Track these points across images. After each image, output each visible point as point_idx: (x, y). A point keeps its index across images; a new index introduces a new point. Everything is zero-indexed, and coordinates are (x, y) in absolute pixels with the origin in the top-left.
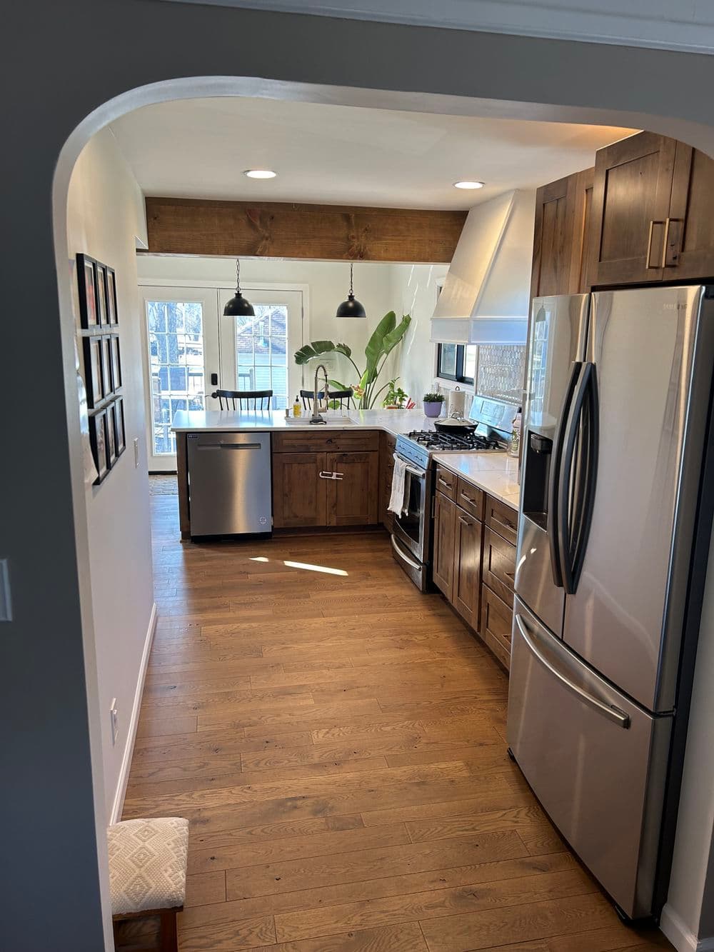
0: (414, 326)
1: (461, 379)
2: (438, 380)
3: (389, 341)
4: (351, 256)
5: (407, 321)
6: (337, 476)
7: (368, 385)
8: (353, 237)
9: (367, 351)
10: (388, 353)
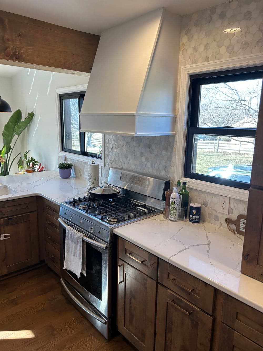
0: (37, 119)
1: (84, 153)
2: (64, 153)
3: (19, 127)
4: (7, 56)
5: (31, 115)
6: (5, 237)
7: (6, 155)
8: (8, 40)
9: (4, 134)
10: (19, 135)
